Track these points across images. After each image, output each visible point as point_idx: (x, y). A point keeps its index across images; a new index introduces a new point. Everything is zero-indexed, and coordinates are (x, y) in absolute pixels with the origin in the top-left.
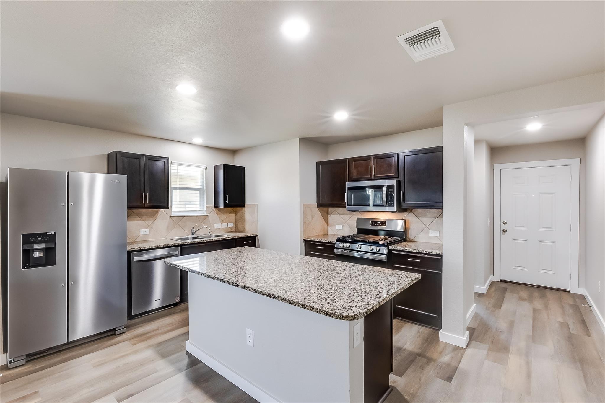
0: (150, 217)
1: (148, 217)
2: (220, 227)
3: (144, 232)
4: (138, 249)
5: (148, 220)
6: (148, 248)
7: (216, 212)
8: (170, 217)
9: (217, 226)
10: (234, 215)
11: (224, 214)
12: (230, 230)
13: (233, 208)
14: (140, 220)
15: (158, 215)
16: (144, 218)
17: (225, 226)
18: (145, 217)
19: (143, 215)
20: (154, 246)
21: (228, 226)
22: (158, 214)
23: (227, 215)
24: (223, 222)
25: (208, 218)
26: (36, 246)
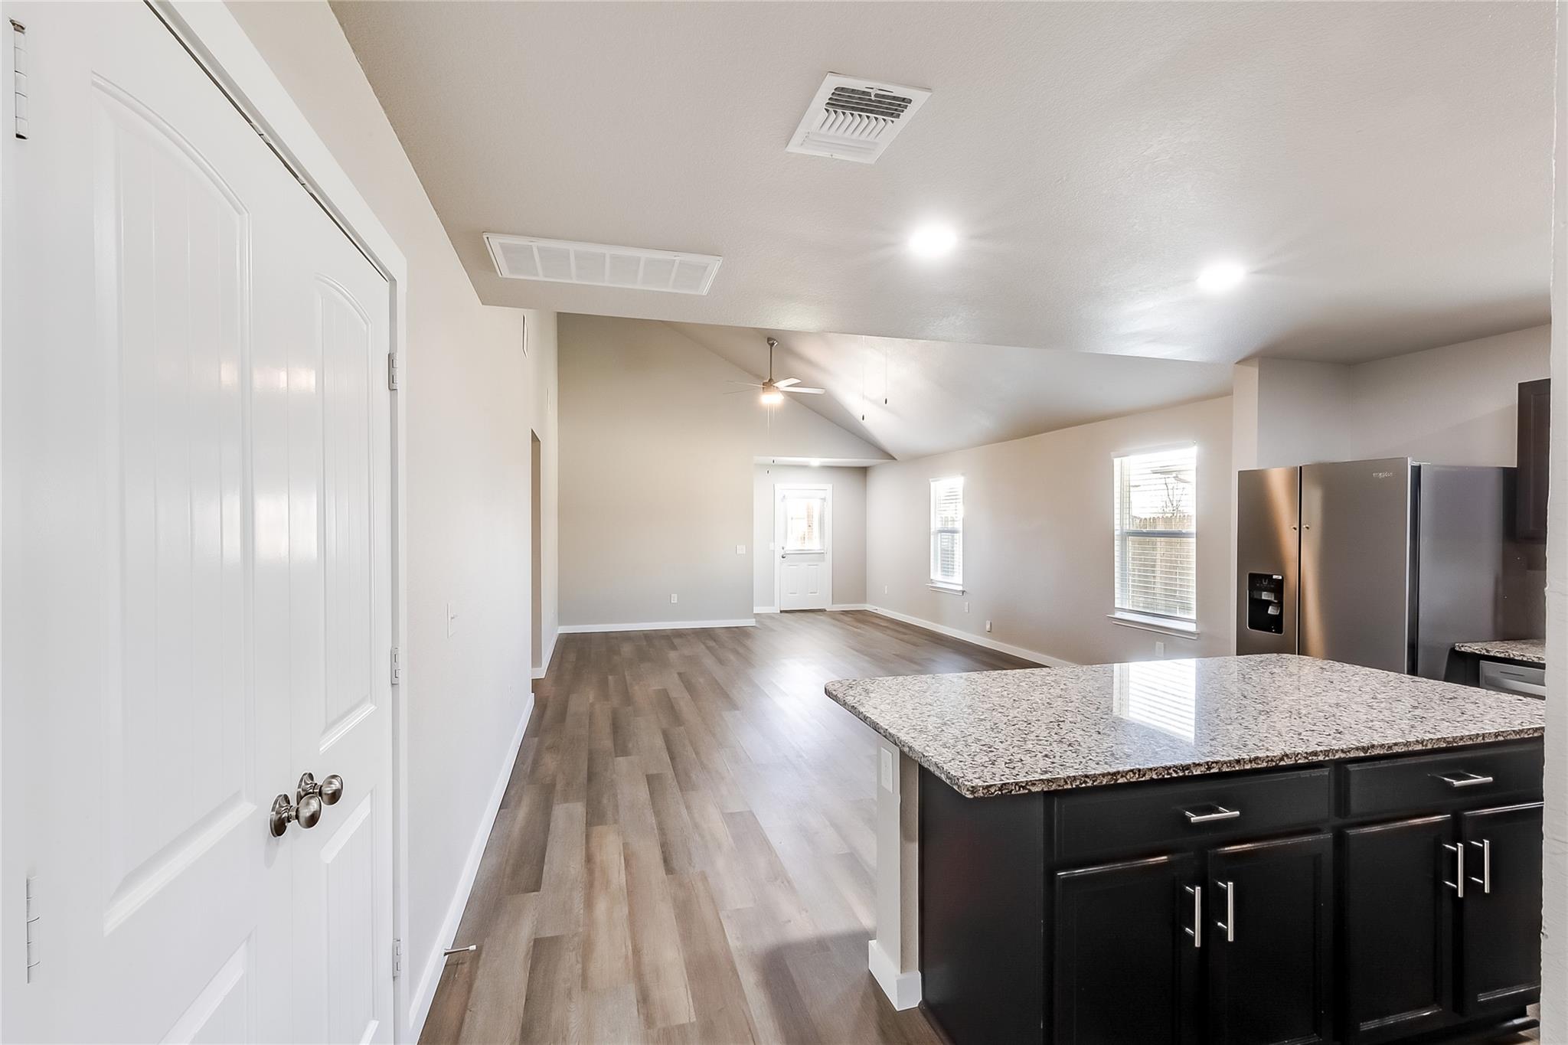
4: (1502, 655)
26: (1265, 596)
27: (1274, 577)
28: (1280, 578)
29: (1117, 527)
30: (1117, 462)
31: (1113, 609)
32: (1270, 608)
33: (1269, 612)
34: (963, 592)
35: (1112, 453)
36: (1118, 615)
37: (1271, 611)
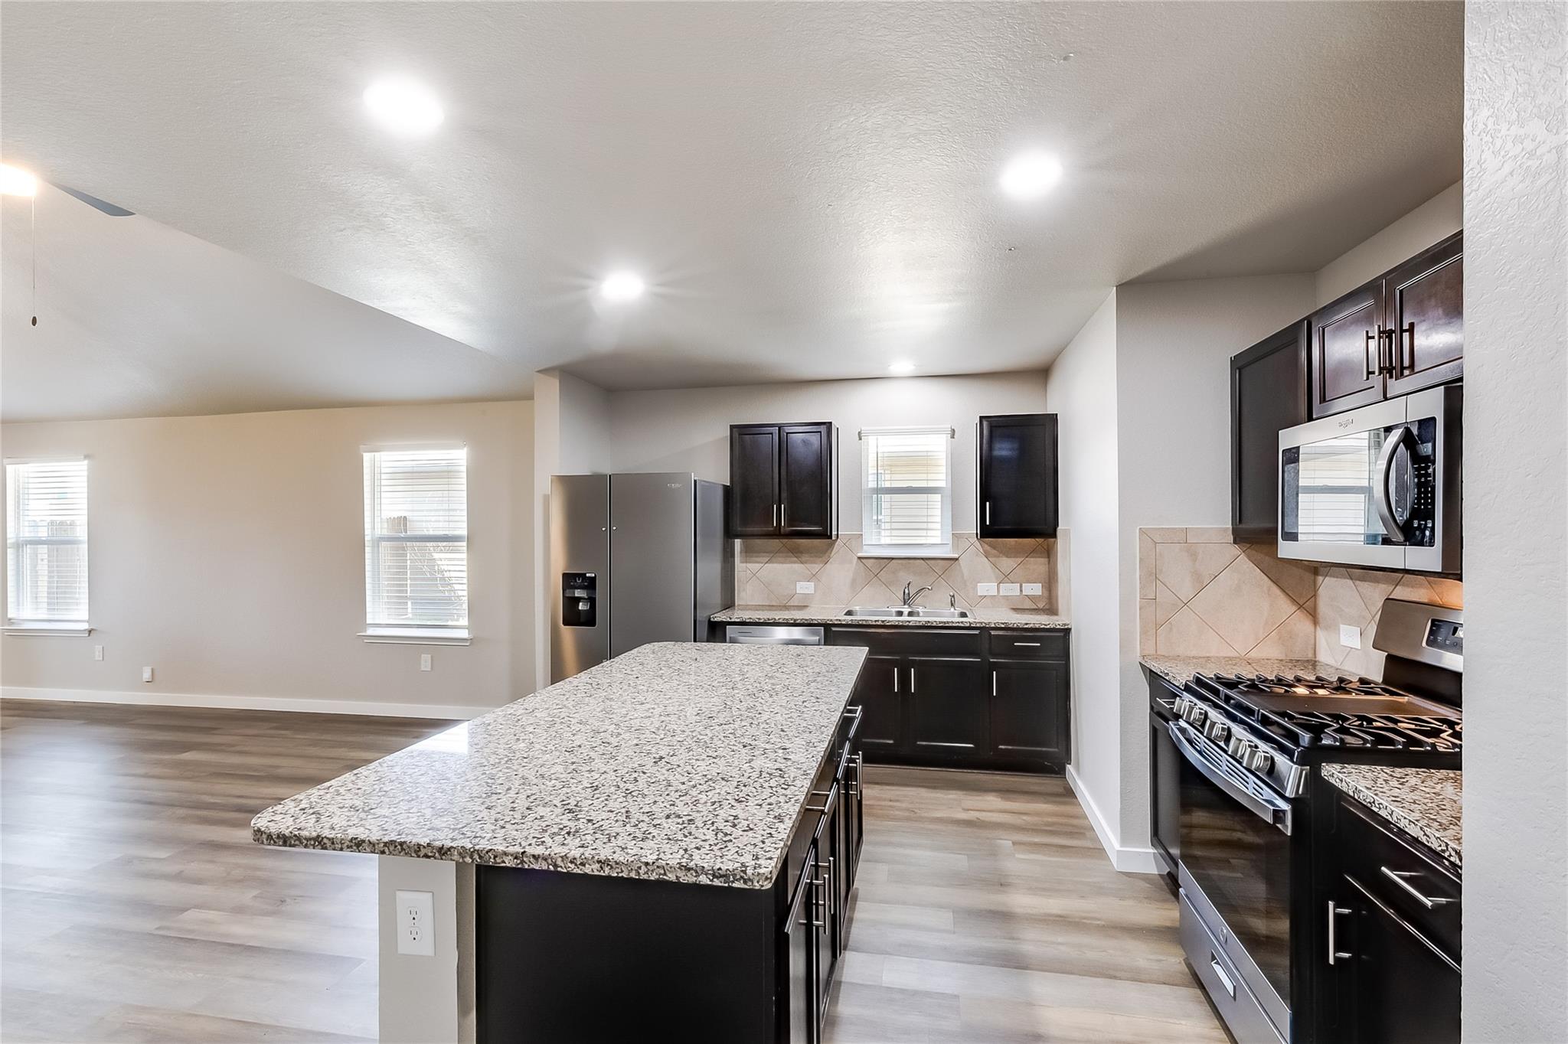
0: (816, 556)
1: (811, 557)
2: (996, 594)
3: (805, 588)
4: (738, 620)
5: (812, 563)
6: (757, 620)
7: (981, 551)
8: (859, 558)
9: (988, 588)
10: (1044, 560)
11: (1007, 557)
12: (1028, 605)
13: (1043, 540)
14: (795, 562)
15: (833, 553)
16: (805, 557)
17: (1011, 590)
18: (806, 555)
19: (802, 553)
20: (769, 620)
21: (1024, 593)
22: (832, 551)
23: (1019, 560)
24: (1005, 578)
25: (959, 564)
26: (578, 593)
27: (588, 575)
28: (593, 575)
29: (368, 532)
30: (367, 457)
31: (365, 625)
32: (581, 604)
33: (580, 608)
34: (90, 631)
35: (361, 447)
36: (370, 632)
37: (581, 606)
